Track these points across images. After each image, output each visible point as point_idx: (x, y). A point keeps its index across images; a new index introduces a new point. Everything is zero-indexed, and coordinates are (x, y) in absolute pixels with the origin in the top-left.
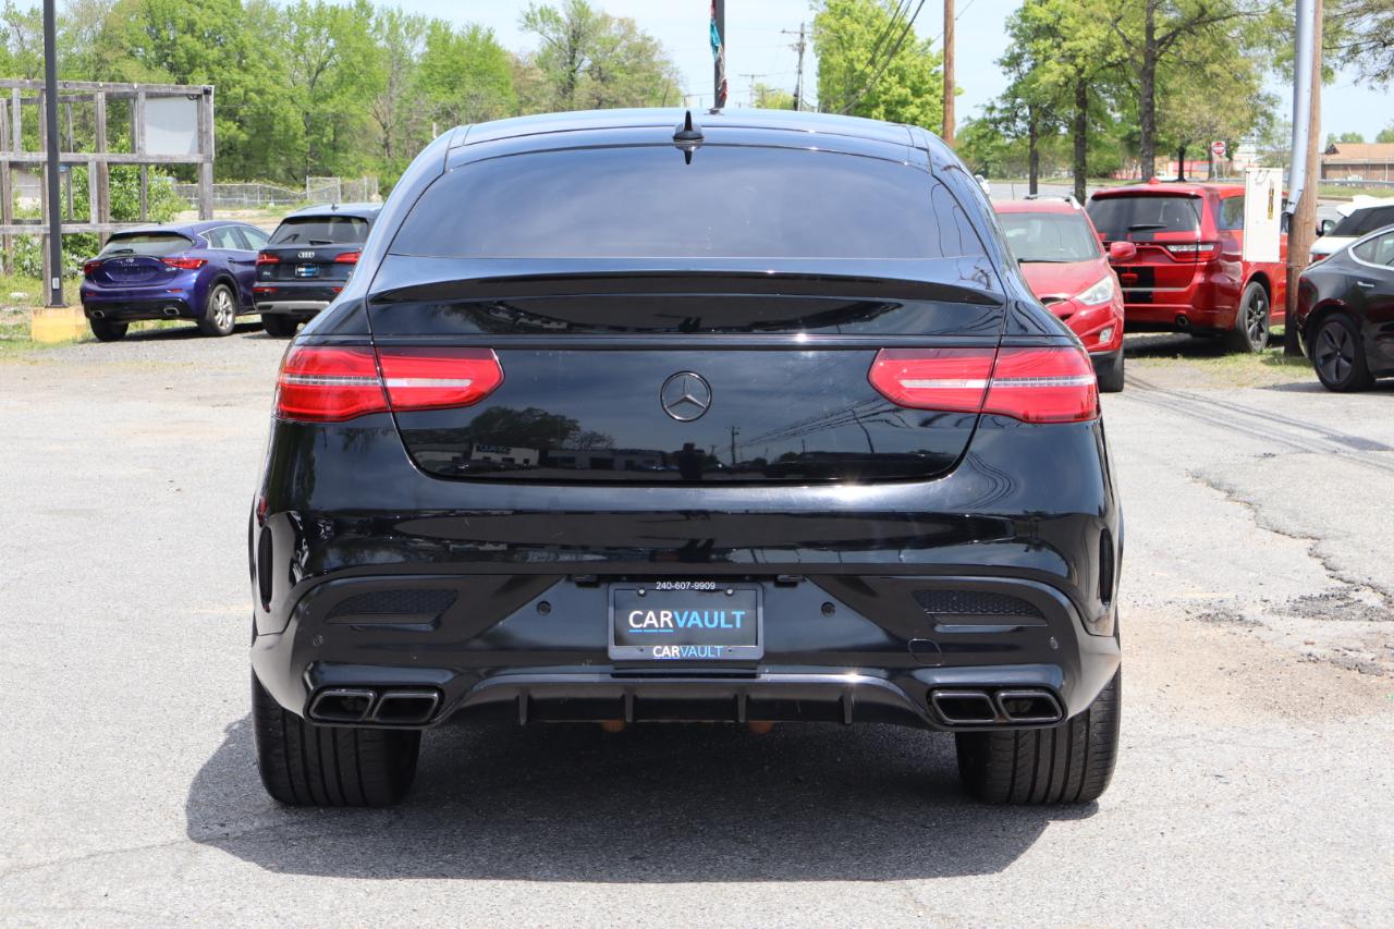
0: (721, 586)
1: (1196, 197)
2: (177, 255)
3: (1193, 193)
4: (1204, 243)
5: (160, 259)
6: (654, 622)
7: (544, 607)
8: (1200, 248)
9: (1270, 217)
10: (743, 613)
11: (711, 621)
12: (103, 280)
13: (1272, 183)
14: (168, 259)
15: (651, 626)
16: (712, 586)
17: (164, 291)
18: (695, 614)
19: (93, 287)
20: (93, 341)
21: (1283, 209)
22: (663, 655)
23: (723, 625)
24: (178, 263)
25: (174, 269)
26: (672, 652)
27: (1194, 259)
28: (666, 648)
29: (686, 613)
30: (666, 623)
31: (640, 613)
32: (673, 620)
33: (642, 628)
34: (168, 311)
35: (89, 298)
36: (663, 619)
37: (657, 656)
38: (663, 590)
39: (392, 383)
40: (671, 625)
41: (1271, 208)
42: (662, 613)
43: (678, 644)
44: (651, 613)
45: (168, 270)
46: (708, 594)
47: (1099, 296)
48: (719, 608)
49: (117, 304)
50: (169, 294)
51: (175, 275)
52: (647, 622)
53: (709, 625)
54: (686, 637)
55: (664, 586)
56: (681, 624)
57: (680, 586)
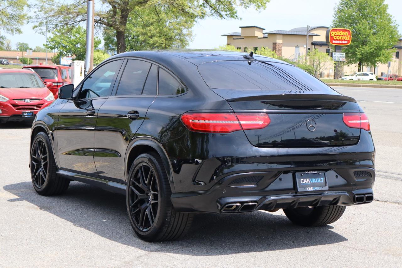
0: (318, 172)
1: (55, 69)
3: (54, 68)
4: (59, 83)
6: (306, 182)
7: (281, 179)
8: (58, 84)
9: (81, 76)
10: (323, 179)
11: (317, 181)
13: (81, 66)
15: (306, 183)
16: (316, 172)
18: (314, 179)
21: (84, 73)
22: (309, 190)
23: (320, 182)
26: (311, 189)
27: (56, 88)
28: (310, 188)
29: (312, 179)
30: (309, 182)
31: (303, 179)
32: (310, 181)
33: (304, 183)
36: (308, 181)
37: (308, 190)
39: (242, 122)
40: (310, 182)
41: (81, 73)
42: (308, 179)
43: (312, 187)
44: (305, 180)
46: (316, 174)
47: (50, 98)
48: (318, 178)
52: (305, 182)
53: (317, 182)
54: (313, 185)
55: (306, 172)
56: (312, 182)
57: (310, 172)
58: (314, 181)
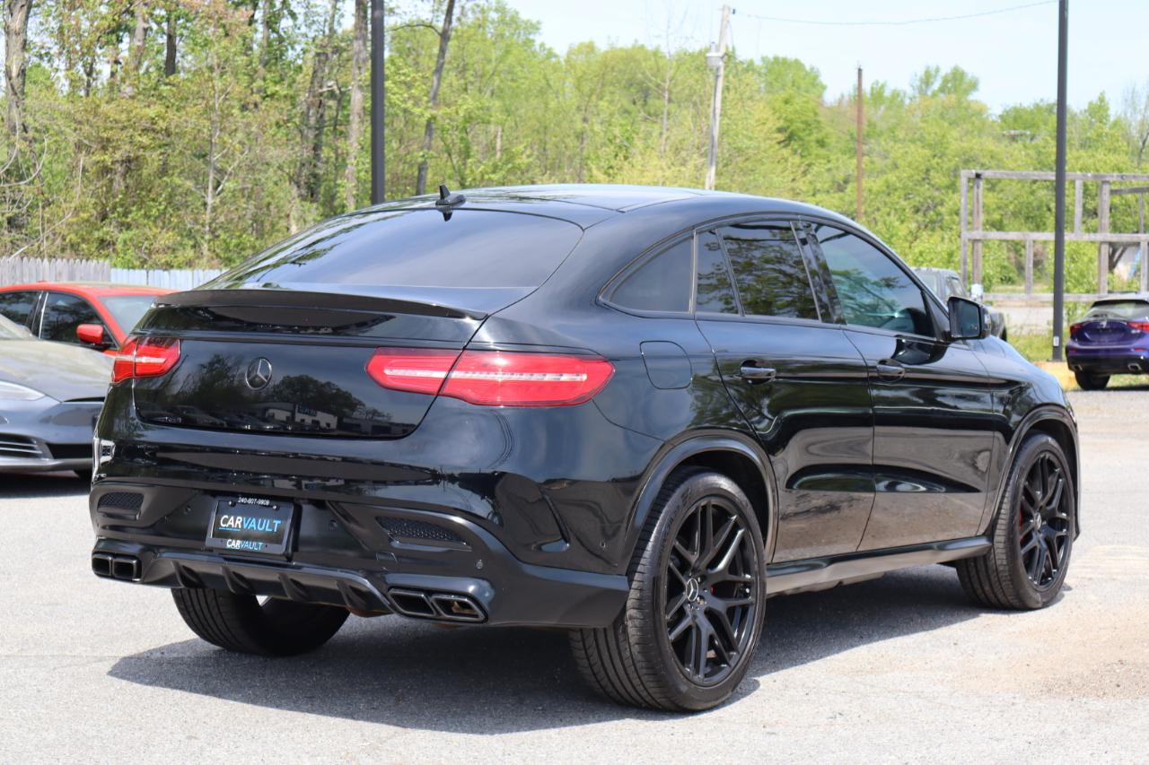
0: (272, 503)
2: (1141, 320)
5: (1128, 323)
6: (232, 524)
10: (279, 522)
11: (261, 526)
12: (1083, 339)
14: (1135, 323)
15: (230, 526)
16: (267, 503)
17: (1128, 350)
18: (254, 520)
19: (1077, 345)
20: (1075, 390)
22: (231, 546)
23: (267, 529)
24: (1142, 326)
25: (1139, 331)
26: (235, 544)
28: (234, 541)
29: (250, 520)
30: (238, 524)
31: (227, 516)
32: (242, 523)
33: (225, 527)
34: (1132, 367)
35: (1072, 353)
36: (237, 522)
37: (228, 547)
38: (243, 503)
40: (240, 527)
42: (239, 518)
43: (240, 540)
44: (232, 518)
45: (1133, 332)
46: (264, 508)
48: (267, 517)
49: (1096, 360)
50: (1134, 352)
51: (1140, 336)
52: (229, 523)
53: (259, 529)
54: (245, 535)
55: (242, 500)
56: (245, 526)
57: (250, 501)
58: (254, 525)
